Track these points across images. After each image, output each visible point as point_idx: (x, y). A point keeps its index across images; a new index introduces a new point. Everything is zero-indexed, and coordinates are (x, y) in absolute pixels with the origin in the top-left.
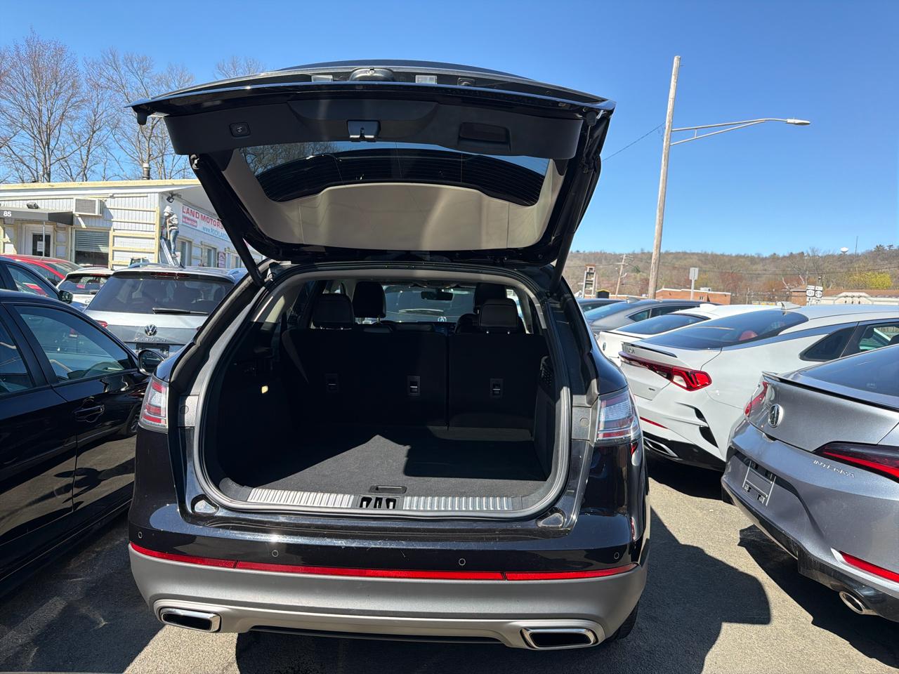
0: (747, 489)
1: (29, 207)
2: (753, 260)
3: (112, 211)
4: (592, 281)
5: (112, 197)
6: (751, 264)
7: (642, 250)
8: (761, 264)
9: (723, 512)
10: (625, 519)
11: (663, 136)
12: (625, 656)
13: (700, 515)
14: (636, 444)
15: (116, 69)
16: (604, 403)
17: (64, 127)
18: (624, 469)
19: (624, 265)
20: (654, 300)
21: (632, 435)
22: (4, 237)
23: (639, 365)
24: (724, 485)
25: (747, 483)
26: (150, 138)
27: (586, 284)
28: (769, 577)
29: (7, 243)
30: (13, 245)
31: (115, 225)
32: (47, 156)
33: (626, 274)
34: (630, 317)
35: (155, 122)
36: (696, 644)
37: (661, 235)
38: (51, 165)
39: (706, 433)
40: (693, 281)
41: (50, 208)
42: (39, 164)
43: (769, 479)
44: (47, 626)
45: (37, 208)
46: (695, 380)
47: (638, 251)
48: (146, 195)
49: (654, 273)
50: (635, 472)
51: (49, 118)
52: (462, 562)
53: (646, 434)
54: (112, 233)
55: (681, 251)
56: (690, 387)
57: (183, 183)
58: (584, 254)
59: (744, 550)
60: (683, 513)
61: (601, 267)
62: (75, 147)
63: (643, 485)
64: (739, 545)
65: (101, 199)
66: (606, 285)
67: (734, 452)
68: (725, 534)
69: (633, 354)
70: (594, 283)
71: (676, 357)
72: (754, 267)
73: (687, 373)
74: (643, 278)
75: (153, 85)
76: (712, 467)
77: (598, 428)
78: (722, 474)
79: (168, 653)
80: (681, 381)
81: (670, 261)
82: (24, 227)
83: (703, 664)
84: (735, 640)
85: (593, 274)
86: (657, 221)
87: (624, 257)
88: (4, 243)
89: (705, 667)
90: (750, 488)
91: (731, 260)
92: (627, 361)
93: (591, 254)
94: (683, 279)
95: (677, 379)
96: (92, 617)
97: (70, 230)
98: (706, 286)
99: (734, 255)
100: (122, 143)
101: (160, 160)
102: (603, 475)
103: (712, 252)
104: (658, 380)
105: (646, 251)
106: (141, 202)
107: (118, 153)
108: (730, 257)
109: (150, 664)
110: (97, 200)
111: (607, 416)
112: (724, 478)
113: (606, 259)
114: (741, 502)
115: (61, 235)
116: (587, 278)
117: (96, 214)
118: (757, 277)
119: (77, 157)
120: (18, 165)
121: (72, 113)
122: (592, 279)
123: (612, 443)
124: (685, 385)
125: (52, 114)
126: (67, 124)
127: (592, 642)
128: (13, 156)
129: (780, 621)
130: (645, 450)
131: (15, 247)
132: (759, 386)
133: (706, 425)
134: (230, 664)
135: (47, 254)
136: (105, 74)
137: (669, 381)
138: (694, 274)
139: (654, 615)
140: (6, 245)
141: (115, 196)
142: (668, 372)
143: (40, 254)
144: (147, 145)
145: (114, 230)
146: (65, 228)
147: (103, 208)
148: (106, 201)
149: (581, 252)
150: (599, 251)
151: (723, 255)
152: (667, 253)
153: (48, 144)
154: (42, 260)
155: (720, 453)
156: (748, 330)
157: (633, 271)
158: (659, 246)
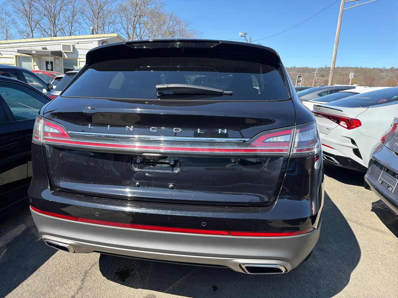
0: (380, 182)
1: (43, 49)
2: (381, 70)
3: (78, 50)
4: (301, 80)
5: (78, 43)
6: (380, 72)
7: (326, 66)
8: (385, 73)
9: (363, 192)
10: (308, 203)
11: (340, 5)
12: (304, 271)
13: (350, 194)
14: (318, 157)
16: (298, 131)
17: (61, 14)
18: (309, 171)
19: (316, 73)
20: (331, 86)
21: (316, 151)
22: (34, 63)
23: (322, 116)
24: (366, 180)
25: (380, 179)
26: (98, 18)
27: (298, 82)
28: (388, 229)
29: (35, 65)
30: (37, 66)
31: (79, 56)
32: (55, 28)
33: (317, 78)
34: (318, 95)
35: (99, 10)
36: (346, 266)
37: (336, 56)
38: (56, 32)
39: (356, 152)
40: (351, 79)
41: (52, 49)
42: (52, 32)
43: (395, 177)
44: (14, 238)
45: (46, 49)
46: (352, 124)
47: (324, 66)
48: (92, 42)
49: (331, 76)
50: (316, 172)
51: (55, 10)
52: (204, 224)
53: (324, 152)
54: (78, 60)
55: (345, 67)
56: (349, 128)
57: (108, 36)
58: (298, 68)
59: (374, 213)
60: (341, 193)
61: (305, 74)
62: (67, 24)
63: (321, 179)
64: (371, 211)
65: (73, 44)
66: (308, 83)
67: (373, 162)
68: (364, 205)
69: (319, 111)
70: (301, 81)
71: (342, 111)
72: (382, 74)
73: (348, 120)
74: (325, 79)
76: (358, 169)
77: (294, 146)
78: (365, 174)
79: (67, 256)
80: (344, 124)
81: (339, 71)
82: (42, 58)
83: (349, 278)
84: (368, 265)
85: (301, 76)
86: (334, 49)
87: (317, 69)
88: (34, 65)
89: (351, 280)
90: (382, 182)
91: (370, 70)
92: (316, 115)
93: (301, 68)
94: (345, 80)
95: (342, 123)
96: (36, 235)
97: (61, 59)
98: (356, 83)
99: (371, 68)
100: (86, 21)
101: (102, 28)
102: (296, 173)
103: (361, 67)
104: (332, 124)
105: (327, 67)
106: (90, 45)
107: (85, 26)
108: (369, 69)
109: (57, 261)
110: (71, 45)
111: (300, 138)
112: (366, 176)
113: (308, 71)
114: (376, 189)
115: (57, 61)
116: (298, 79)
117: (71, 51)
118: (382, 79)
119: (68, 28)
120: (43, 32)
121: (65, 7)
122: (301, 79)
123: (302, 155)
124: (346, 126)
125: (55, 8)
126: (64, 13)
127: (284, 272)
128: (41, 28)
129: (395, 255)
130: (323, 160)
131: (38, 67)
132: (392, 125)
133: (356, 147)
134: (96, 263)
135: (52, 70)
137: (338, 125)
138: (351, 76)
139: (323, 248)
140: (35, 66)
141: (79, 43)
142: (338, 120)
143: (49, 70)
144: (96, 21)
145: (79, 58)
146: (59, 58)
147: (74, 48)
148: (75, 45)
149: (296, 67)
150: (305, 67)
151: (366, 68)
152: (338, 68)
153: (55, 23)
154: (50, 72)
155: (364, 162)
156: (382, 99)
157: (321, 76)
158: (334, 63)
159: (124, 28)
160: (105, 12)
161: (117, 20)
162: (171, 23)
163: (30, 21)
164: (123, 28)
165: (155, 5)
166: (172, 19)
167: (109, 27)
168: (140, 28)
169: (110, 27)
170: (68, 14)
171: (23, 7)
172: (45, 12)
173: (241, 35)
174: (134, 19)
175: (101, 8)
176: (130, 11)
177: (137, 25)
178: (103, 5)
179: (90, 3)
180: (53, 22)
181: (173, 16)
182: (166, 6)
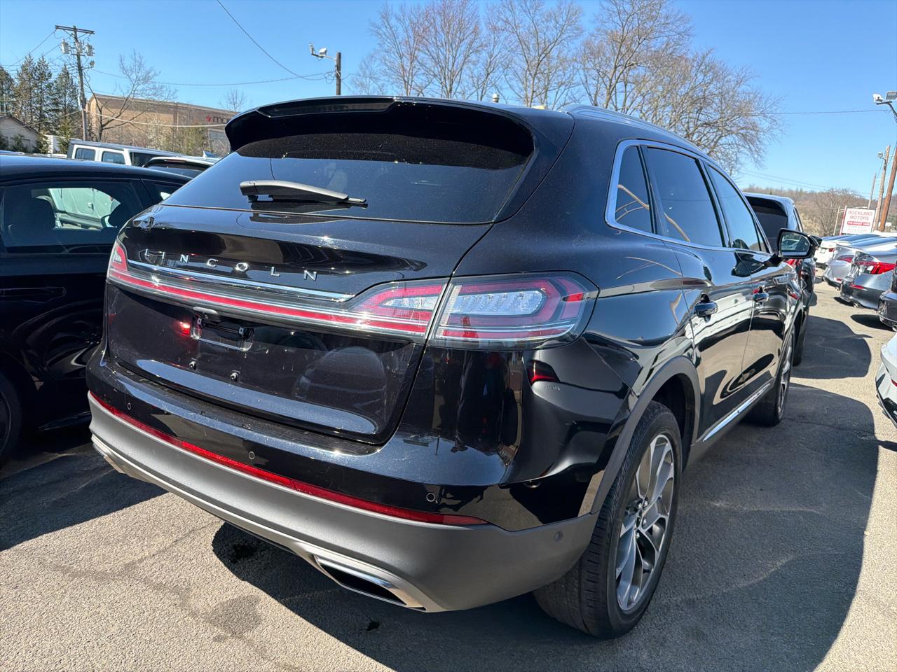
15: (512, 11)
17: (466, 71)
26: (535, 75)
35: (541, 58)
51: (454, 64)
75: (543, 22)
77: (438, 322)
100: (512, 82)
101: (543, 96)
121: (473, 57)
125: (455, 60)
126: (470, 69)
136: (502, 17)
144: (532, 82)
159: (590, 95)
160: (554, 62)
161: (577, 79)
162: (700, 77)
163: (409, 87)
164: (587, 95)
165: (665, 39)
166: (702, 67)
167: (557, 93)
168: (626, 92)
169: (559, 93)
170: (479, 70)
171: (399, 61)
172: (436, 69)
173: (878, 100)
174: (612, 73)
175: (546, 53)
176: (608, 55)
177: (620, 86)
178: (550, 47)
179: (525, 44)
180: (449, 88)
181: (707, 60)
182: (691, 38)
